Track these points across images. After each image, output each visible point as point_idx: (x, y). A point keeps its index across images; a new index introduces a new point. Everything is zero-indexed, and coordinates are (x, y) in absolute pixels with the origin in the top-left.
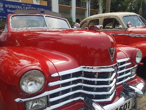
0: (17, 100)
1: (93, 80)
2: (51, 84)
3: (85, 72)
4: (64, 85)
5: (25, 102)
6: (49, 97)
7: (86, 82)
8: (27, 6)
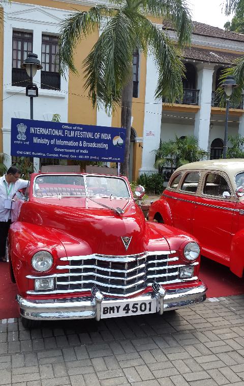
0: (29, 277)
1: (105, 269)
2: (59, 267)
3: (98, 260)
4: (73, 271)
5: (34, 279)
6: (56, 279)
7: (99, 272)
8: (73, 130)
